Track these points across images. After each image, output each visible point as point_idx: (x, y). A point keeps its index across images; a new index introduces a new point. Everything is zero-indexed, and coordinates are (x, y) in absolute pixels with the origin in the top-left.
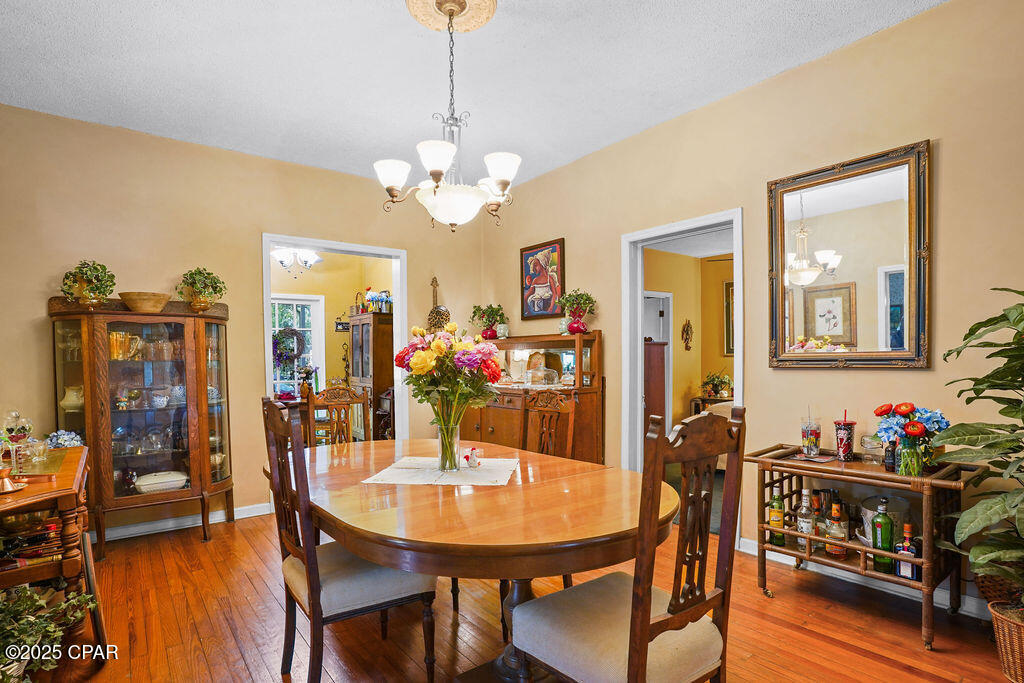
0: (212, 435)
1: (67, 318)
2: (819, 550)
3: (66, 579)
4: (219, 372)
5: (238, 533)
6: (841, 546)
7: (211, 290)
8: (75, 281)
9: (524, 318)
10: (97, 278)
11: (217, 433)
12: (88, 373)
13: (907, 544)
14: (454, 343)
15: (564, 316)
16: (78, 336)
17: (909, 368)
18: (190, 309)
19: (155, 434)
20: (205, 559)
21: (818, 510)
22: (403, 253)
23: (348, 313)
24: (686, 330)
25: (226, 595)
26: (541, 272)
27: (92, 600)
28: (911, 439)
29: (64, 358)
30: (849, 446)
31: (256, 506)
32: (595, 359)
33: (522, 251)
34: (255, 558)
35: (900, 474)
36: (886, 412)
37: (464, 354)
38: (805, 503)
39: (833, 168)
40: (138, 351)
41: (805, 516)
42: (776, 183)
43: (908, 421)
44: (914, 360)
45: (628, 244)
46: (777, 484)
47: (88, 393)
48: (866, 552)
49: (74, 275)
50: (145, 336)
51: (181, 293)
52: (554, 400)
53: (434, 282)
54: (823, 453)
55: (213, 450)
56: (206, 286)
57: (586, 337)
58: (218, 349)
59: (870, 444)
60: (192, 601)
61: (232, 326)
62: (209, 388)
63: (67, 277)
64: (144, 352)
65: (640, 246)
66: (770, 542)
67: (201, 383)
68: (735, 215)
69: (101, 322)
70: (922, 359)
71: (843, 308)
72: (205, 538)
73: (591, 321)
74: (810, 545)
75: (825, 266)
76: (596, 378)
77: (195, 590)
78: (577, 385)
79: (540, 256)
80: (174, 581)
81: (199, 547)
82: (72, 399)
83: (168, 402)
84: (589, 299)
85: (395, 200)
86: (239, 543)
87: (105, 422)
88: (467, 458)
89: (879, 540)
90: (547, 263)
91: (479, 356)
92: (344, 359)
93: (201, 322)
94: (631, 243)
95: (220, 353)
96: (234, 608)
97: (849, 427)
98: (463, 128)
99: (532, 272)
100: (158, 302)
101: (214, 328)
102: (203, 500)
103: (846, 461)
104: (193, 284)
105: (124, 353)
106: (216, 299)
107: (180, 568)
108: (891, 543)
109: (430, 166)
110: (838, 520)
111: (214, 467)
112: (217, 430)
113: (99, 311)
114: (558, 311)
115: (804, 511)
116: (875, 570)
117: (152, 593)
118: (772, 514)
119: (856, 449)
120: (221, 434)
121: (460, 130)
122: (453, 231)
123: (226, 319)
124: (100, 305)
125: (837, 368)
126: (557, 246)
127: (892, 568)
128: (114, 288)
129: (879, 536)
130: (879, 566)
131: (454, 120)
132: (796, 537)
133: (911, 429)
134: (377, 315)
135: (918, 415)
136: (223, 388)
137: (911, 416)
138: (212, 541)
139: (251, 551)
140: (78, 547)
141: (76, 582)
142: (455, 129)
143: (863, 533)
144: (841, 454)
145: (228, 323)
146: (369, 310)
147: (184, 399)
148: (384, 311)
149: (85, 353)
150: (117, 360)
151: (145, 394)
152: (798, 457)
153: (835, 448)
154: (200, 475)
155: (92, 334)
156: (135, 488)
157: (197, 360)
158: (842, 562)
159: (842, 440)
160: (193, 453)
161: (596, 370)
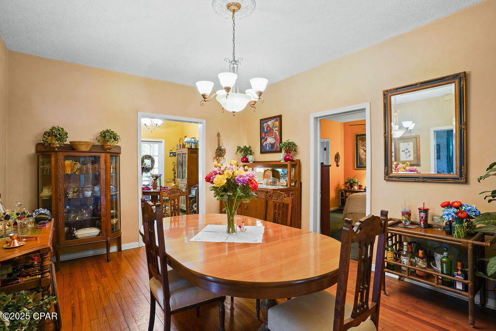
0: (113, 209)
1: (45, 153)
2: (412, 273)
3: (42, 288)
4: (116, 179)
5: (123, 258)
6: (425, 272)
7: (113, 140)
8: (49, 136)
9: (262, 152)
10: (59, 134)
11: (114, 208)
12: (54, 181)
13: (459, 273)
14: (234, 170)
15: (281, 152)
16: (50, 162)
17: (456, 183)
18: (103, 148)
19: (85, 209)
20: (108, 272)
21: (411, 252)
22: (204, 121)
23: (176, 148)
24: (337, 157)
25: (119, 291)
26: (270, 131)
27: (55, 299)
28: (460, 220)
29: (43, 172)
30: (426, 221)
31: (132, 243)
32: (297, 173)
33: (261, 120)
34: (132, 271)
35: (455, 237)
36: (447, 205)
37: (240, 177)
38: (405, 249)
39: (416, 84)
40: (78, 169)
41: (405, 256)
42: (387, 91)
43: (459, 210)
44: (458, 179)
45: (313, 119)
46: (390, 239)
47: (54, 190)
48: (438, 276)
49: (49, 133)
50: (81, 162)
51: (99, 141)
52: (281, 197)
53: (219, 135)
54: (412, 223)
55: (112, 217)
56: (111, 138)
57: (293, 163)
58: (116, 168)
59: (437, 220)
60: (102, 295)
61: (122, 156)
62: (111, 187)
63: (45, 134)
64: (80, 170)
65: (319, 119)
66: (387, 268)
67: (108, 184)
68: (366, 106)
69: (61, 156)
70: (463, 178)
71: (414, 148)
72: (108, 260)
73: (295, 155)
74: (409, 270)
75: (407, 128)
76: (297, 182)
77: (104, 289)
78: (289, 186)
79: (270, 123)
80: (94, 284)
81: (104, 265)
82: (46, 193)
83: (92, 194)
84: (294, 144)
85: (206, 100)
86: (124, 264)
87: (61, 204)
88: (240, 227)
89: (445, 270)
90: (273, 127)
91: (247, 178)
92: (173, 170)
93: (108, 155)
94: (315, 118)
95: (117, 170)
96: (123, 299)
97: (426, 211)
98: (239, 65)
99: (265, 130)
100: (88, 145)
101: (114, 158)
102: (107, 242)
103: (424, 228)
104: (105, 137)
105: (71, 171)
106: (116, 144)
107: (96, 276)
108: (451, 272)
109: (224, 84)
110: (422, 258)
111: (112, 225)
112: (114, 206)
113: (61, 150)
114: (278, 149)
115: (404, 253)
116: (443, 285)
117: (83, 290)
118: (388, 254)
119: (429, 222)
120: (116, 209)
121: (237, 67)
122: (234, 115)
123: (120, 153)
124: (60, 147)
125: (419, 181)
126: (278, 119)
127: (452, 284)
128: (67, 139)
129: (445, 268)
130: (444, 282)
131: (235, 61)
132: (401, 266)
133: (460, 215)
134: (190, 149)
135: (464, 208)
136: (118, 187)
137: (460, 208)
138: (111, 262)
139: (130, 268)
140: (49, 272)
141: (47, 289)
142: (235, 66)
143: (435, 265)
144: (422, 224)
145: (121, 155)
146: (186, 147)
147: (99, 192)
148: (193, 147)
149: (53, 171)
150: (68, 174)
151: (81, 190)
152: (400, 225)
153: (419, 221)
154: (106, 230)
155: (56, 162)
156: (74, 236)
157: (106, 174)
158: (424, 280)
159: (422, 217)
160: (103, 219)
161: (297, 179)
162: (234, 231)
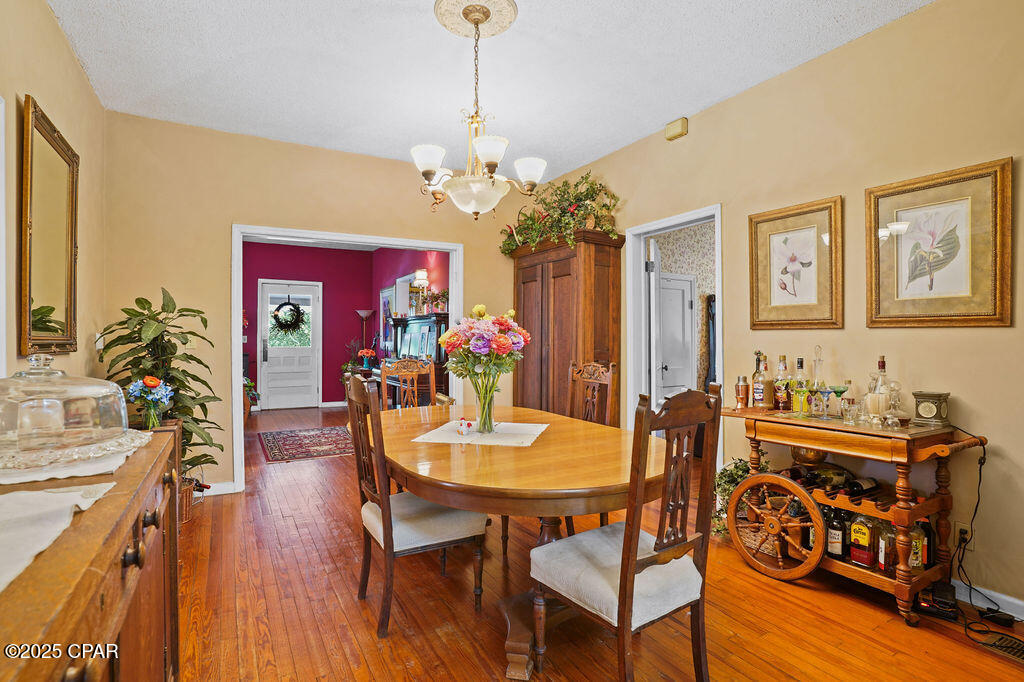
162: (490, 430)
